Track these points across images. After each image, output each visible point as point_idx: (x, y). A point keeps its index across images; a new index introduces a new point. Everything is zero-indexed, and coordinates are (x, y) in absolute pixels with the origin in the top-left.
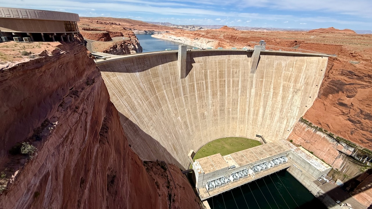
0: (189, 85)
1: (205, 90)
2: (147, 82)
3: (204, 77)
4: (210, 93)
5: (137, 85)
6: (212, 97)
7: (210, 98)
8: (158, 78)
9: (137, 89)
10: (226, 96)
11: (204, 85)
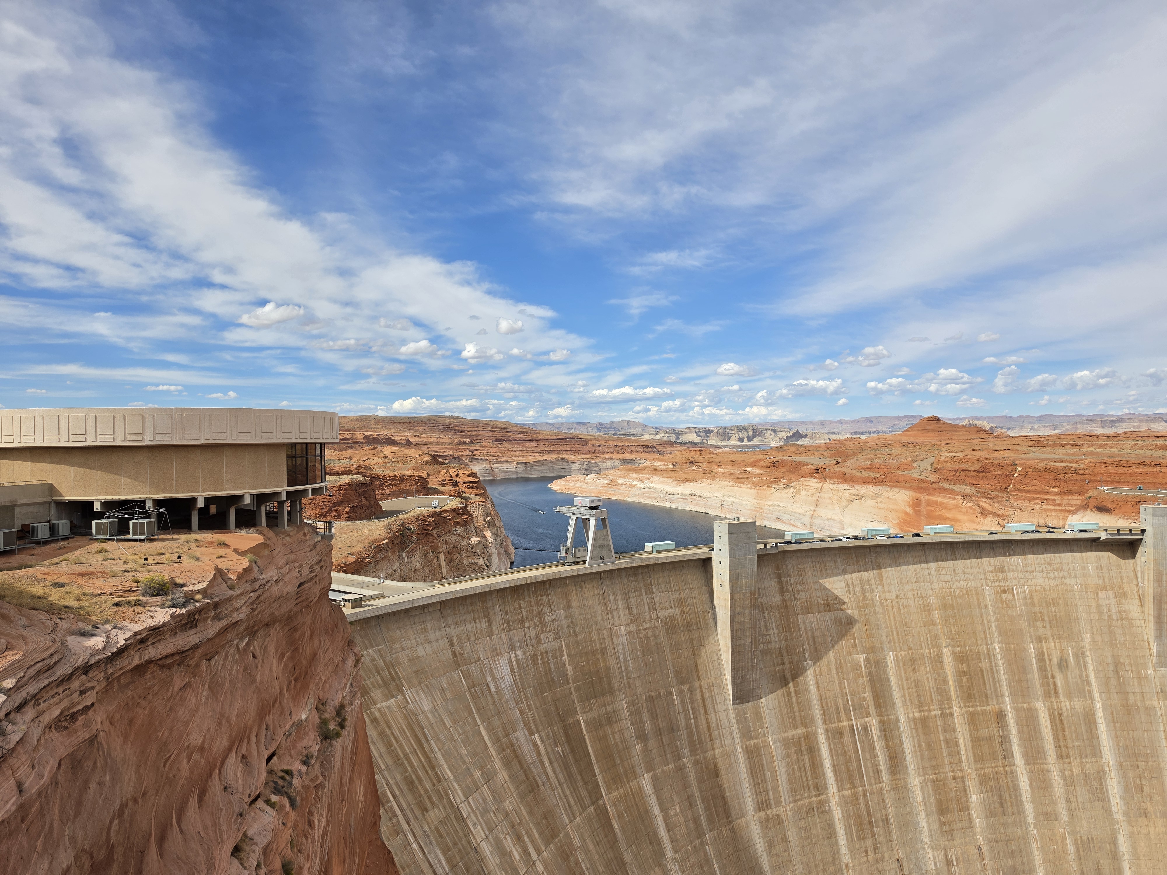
0: (786, 743)
1: (885, 777)
2: (550, 725)
3: (868, 695)
4: (919, 798)
5: (498, 740)
6: (935, 826)
7: (926, 831)
8: (608, 699)
9: (498, 764)
10: (1031, 820)
11: (879, 745)
